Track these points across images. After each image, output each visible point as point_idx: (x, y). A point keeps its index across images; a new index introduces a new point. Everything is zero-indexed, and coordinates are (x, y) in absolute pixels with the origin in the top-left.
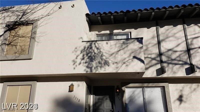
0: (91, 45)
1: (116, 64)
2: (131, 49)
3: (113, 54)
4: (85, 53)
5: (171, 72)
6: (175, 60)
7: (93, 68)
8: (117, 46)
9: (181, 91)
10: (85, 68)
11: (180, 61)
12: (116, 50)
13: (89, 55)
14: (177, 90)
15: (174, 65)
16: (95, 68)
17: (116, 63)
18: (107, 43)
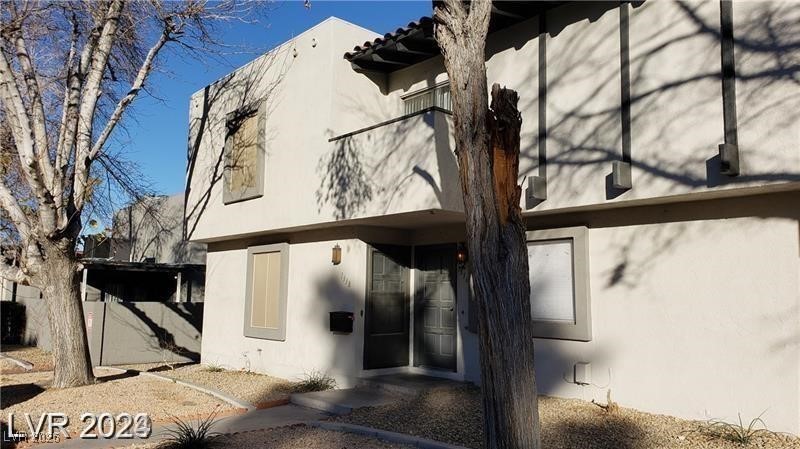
0: (342, 148)
1: (382, 193)
2: (412, 147)
3: (379, 165)
4: (333, 170)
5: (565, 193)
6: (580, 148)
7: (346, 208)
8: (386, 141)
10: (334, 208)
11: (594, 149)
12: (384, 153)
13: (340, 174)
15: (575, 167)
16: (349, 208)
17: (383, 190)
18: (369, 137)
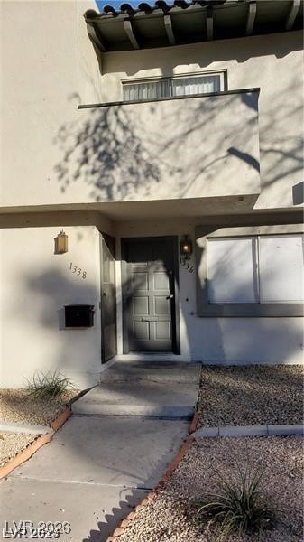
0: (105, 118)
1: (178, 175)
2: (224, 127)
3: (171, 143)
4: (89, 143)
7: (115, 188)
8: (183, 117)
10: (92, 188)
12: (180, 130)
13: (101, 149)
16: (119, 188)
17: (180, 170)
18: (153, 110)
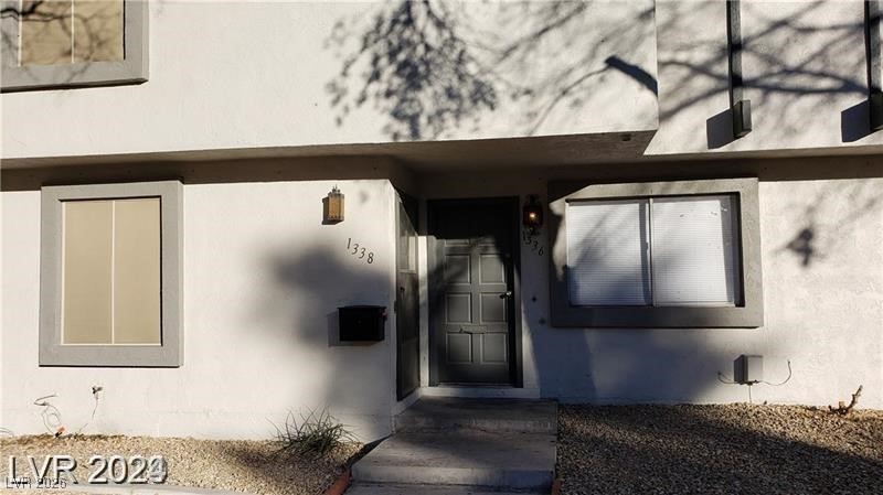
1: (525, 99)
2: (600, 24)
3: (513, 48)
4: (381, 47)
5: (775, 128)
6: (799, 71)
7: (423, 120)
8: (533, 8)
9: (810, 210)
10: (386, 119)
11: (822, 75)
12: (529, 27)
13: (402, 57)
14: (791, 206)
15: (791, 97)
16: (430, 120)
17: (528, 92)
